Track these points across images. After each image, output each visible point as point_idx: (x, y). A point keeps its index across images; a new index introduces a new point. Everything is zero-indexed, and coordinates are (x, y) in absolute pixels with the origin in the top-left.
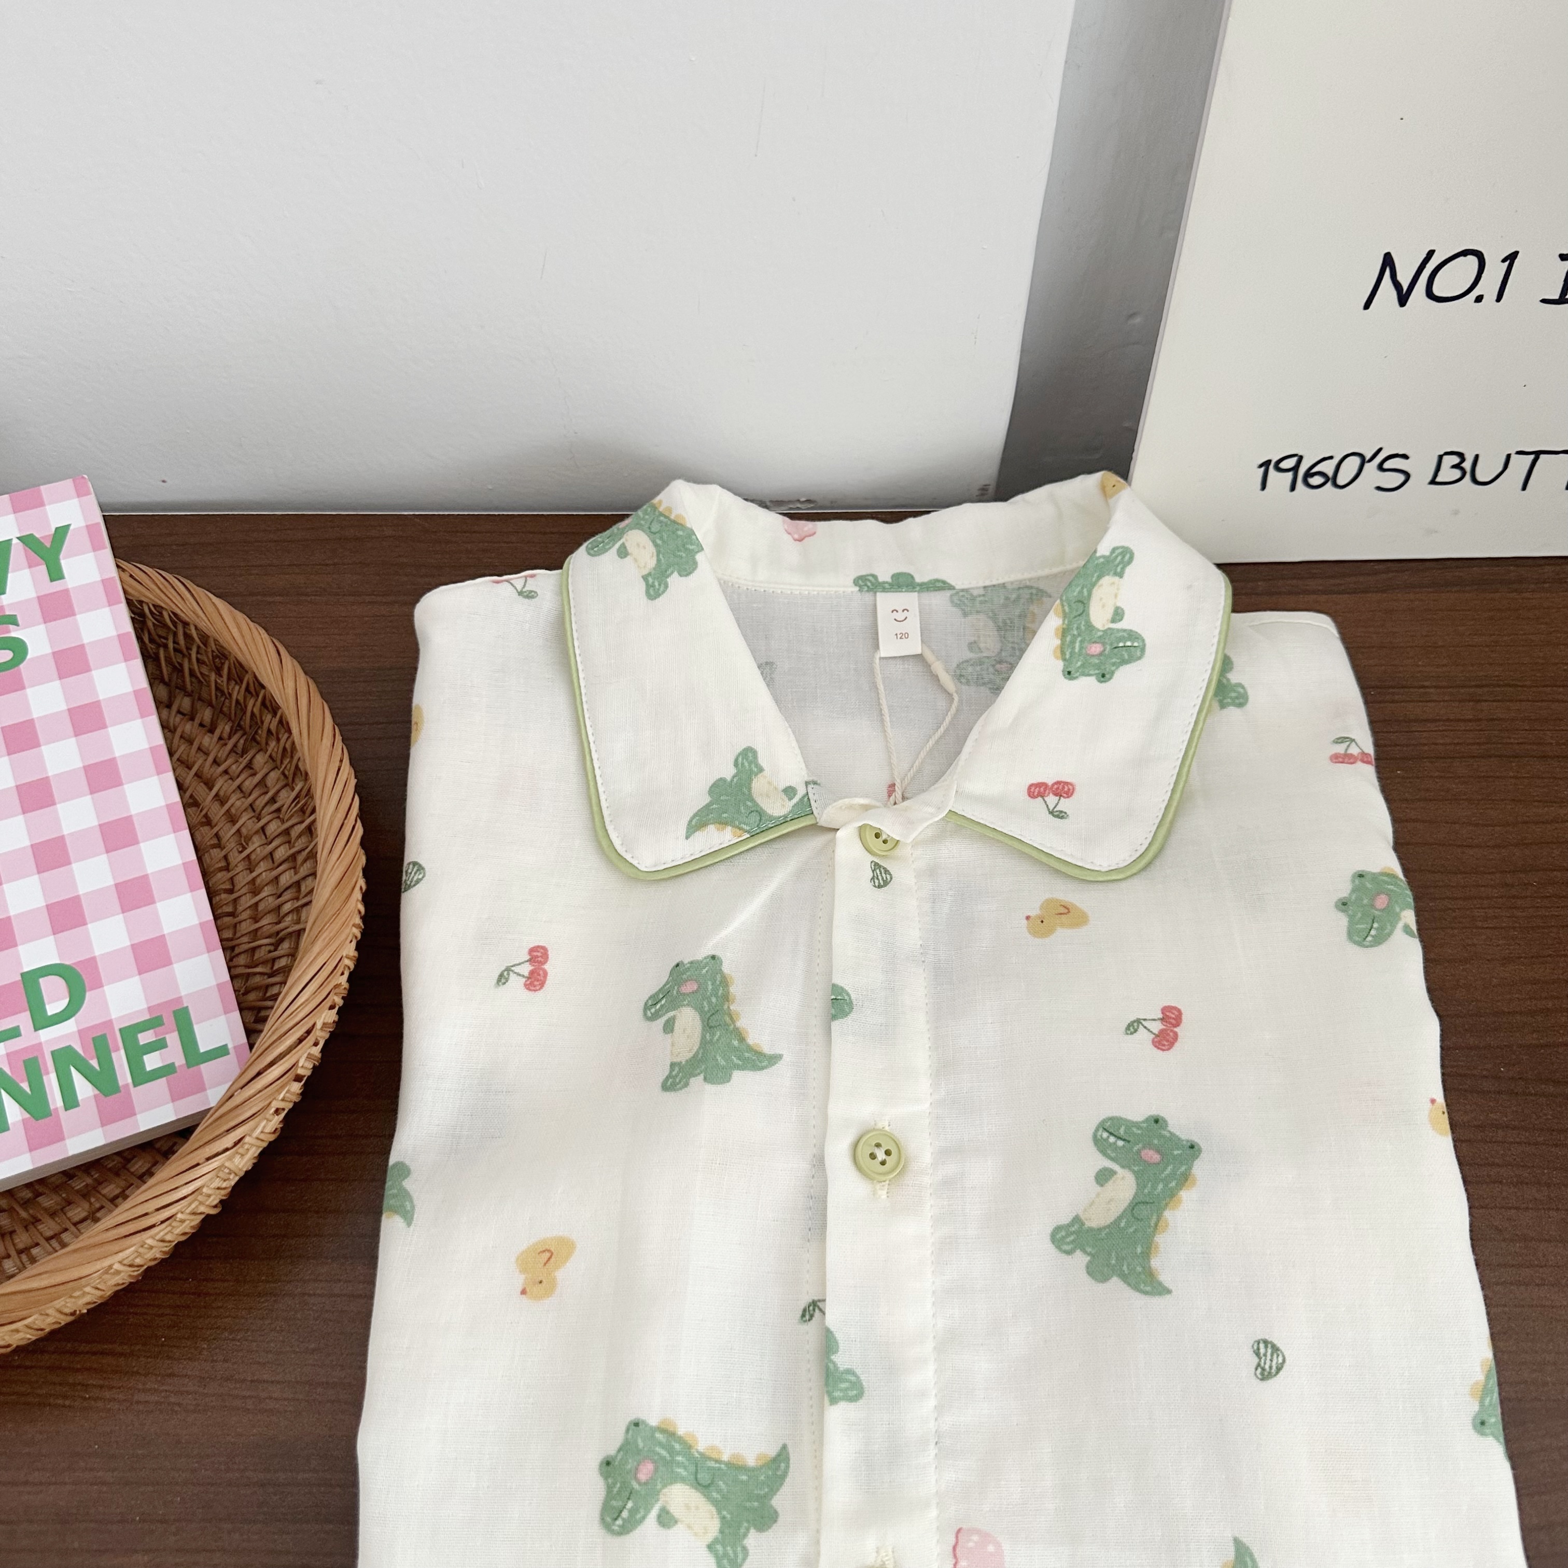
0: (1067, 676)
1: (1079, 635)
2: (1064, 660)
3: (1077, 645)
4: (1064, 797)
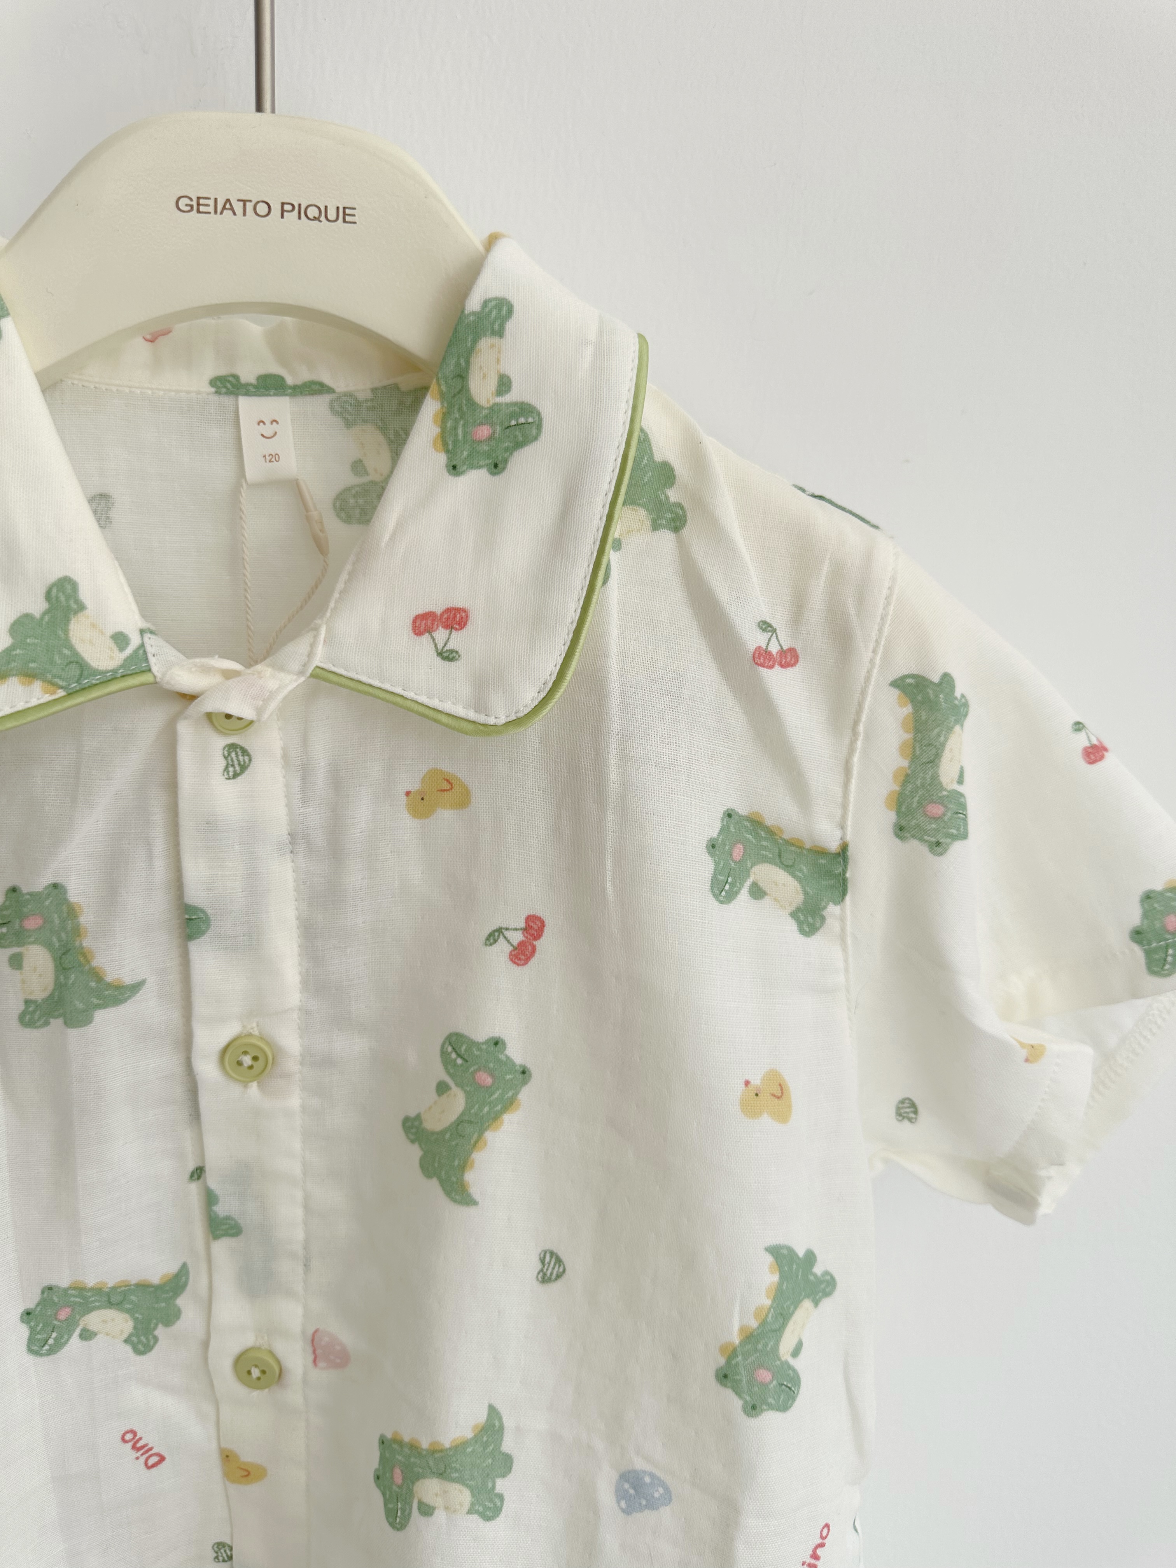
0: (452, 471)
1: (461, 418)
2: (447, 451)
3: (460, 431)
4: (456, 629)
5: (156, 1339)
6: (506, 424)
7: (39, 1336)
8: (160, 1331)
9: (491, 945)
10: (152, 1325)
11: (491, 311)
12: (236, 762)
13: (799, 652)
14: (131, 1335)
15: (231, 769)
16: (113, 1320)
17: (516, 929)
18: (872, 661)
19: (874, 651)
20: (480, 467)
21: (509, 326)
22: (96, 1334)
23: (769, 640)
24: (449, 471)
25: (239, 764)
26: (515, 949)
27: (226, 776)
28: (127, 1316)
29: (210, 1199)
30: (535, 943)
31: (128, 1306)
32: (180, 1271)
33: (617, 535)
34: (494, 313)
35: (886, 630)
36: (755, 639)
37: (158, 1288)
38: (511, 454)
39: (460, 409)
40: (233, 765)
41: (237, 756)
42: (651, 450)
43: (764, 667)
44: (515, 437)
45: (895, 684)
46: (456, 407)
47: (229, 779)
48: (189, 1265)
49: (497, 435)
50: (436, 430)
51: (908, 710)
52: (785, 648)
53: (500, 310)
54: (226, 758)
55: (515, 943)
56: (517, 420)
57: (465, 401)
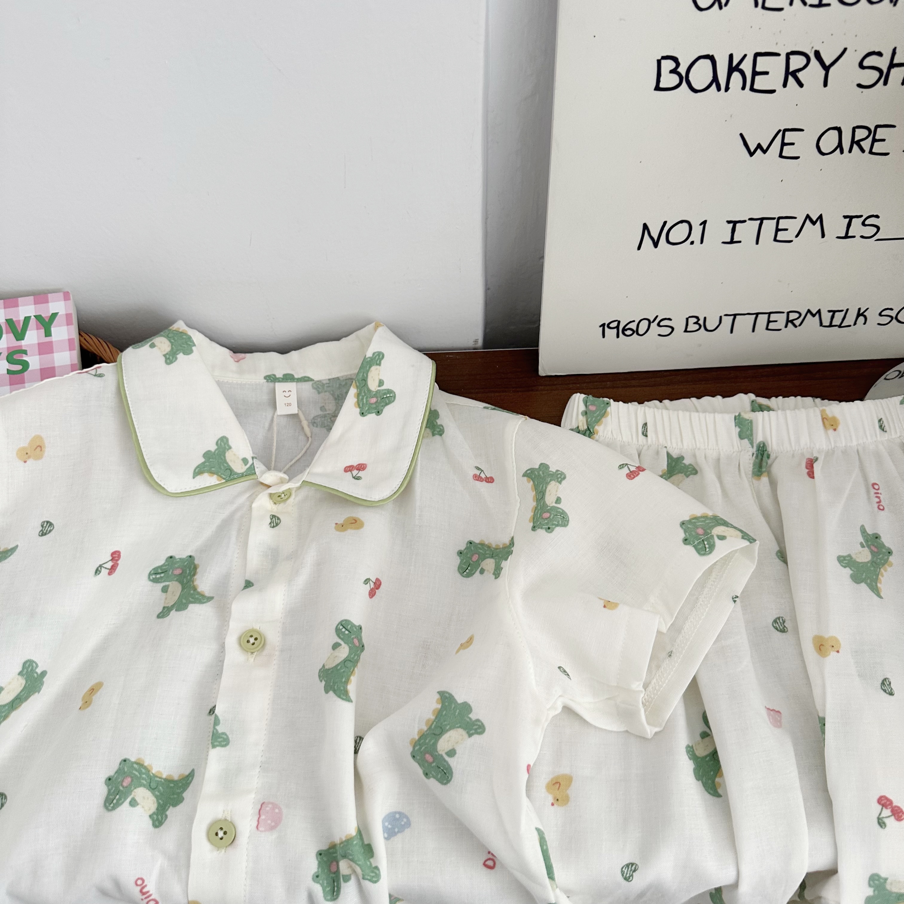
0: (362, 415)
1: (365, 395)
2: (360, 408)
3: (365, 400)
4: (361, 470)
6: (382, 397)
11: (376, 356)
15: (272, 524)
20: (372, 413)
21: (383, 362)
23: (481, 473)
25: (276, 523)
27: (270, 527)
36: (475, 472)
38: (384, 407)
41: (275, 519)
43: (479, 481)
44: (386, 401)
46: (363, 391)
49: (379, 401)
50: (355, 400)
52: (488, 476)
53: (379, 356)
54: (271, 520)
56: (386, 396)
57: (366, 389)
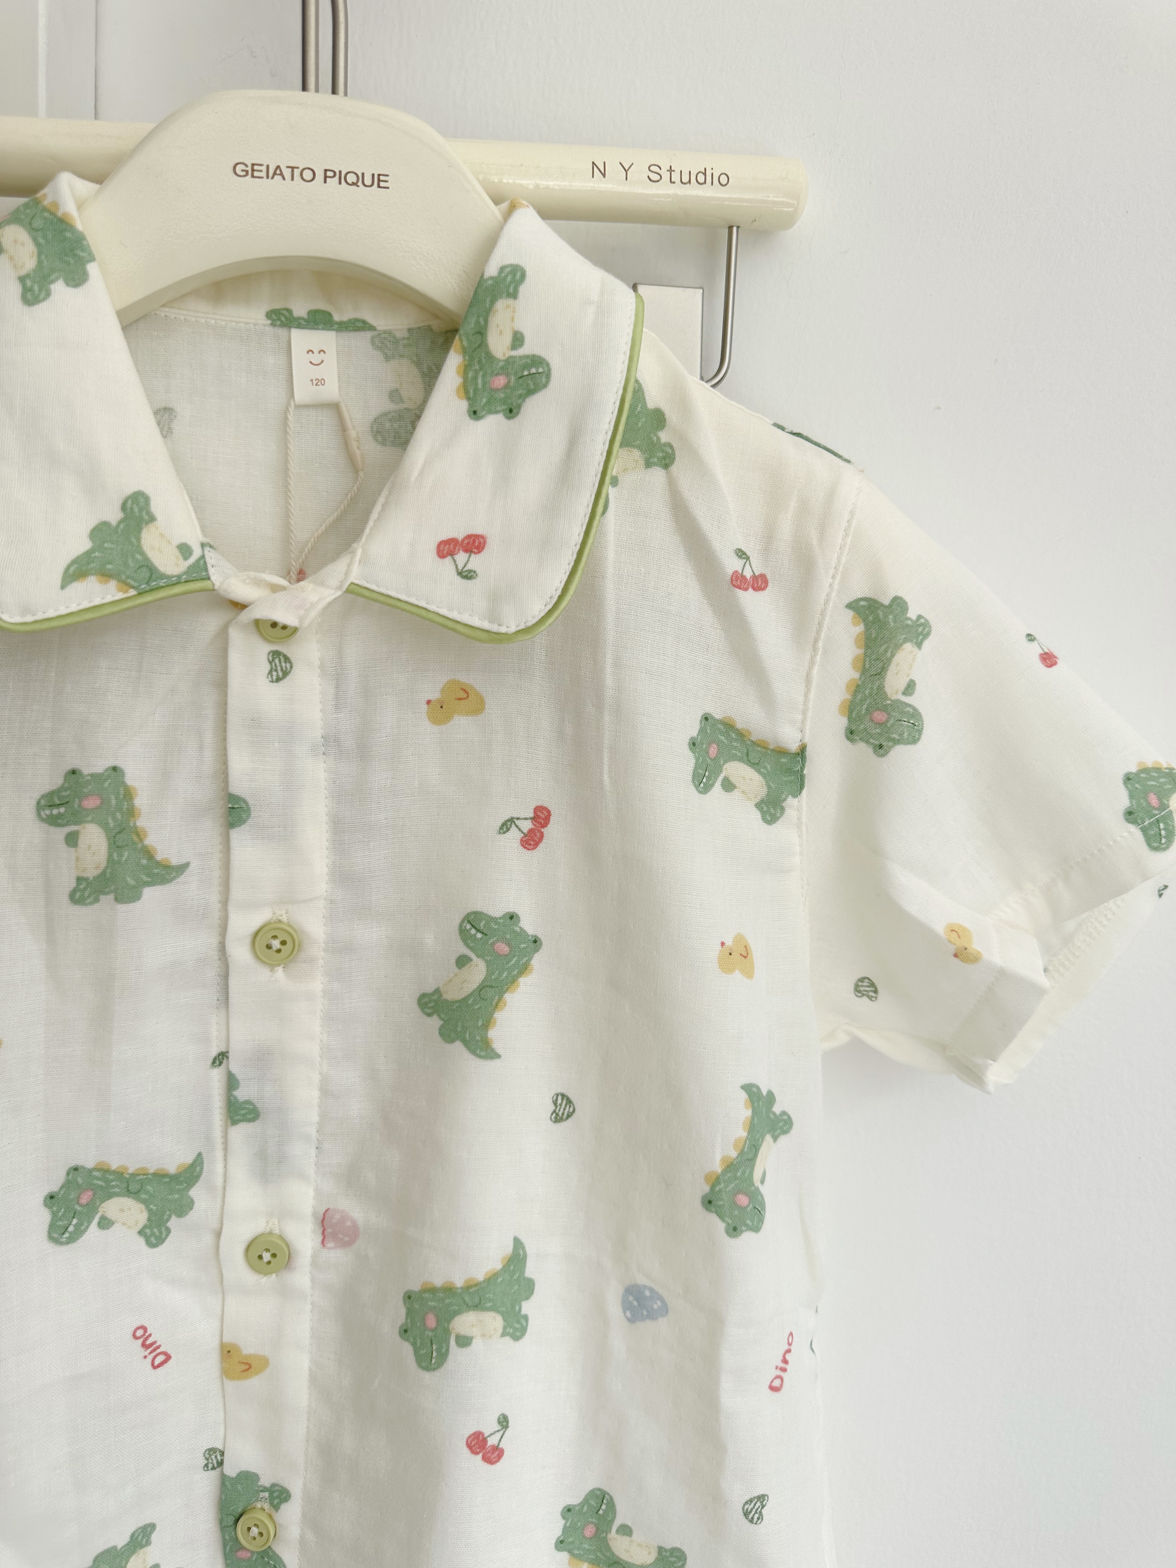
0: (473, 416)
1: (481, 369)
2: (468, 399)
3: (480, 381)
4: (475, 553)
5: (168, 1231)
6: (520, 375)
7: (60, 1223)
8: (173, 1223)
9: (504, 833)
10: (165, 1217)
11: (506, 276)
12: (279, 668)
13: (768, 577)
14: (145, 1227)
15: (274, 673)
16: (130, 1209)
17: (526, 819)
18: (831, 586)
19: (833, 577)
20: (497, 412)
21: (522, 289)
22: (113, 1223)
23: (744, 566)
24: (470, 416)
25: (282, 670)
26: (525, 835)
27: (270, 679)
28: (143, 1207)
29: (232, 1083)
30: (543, 830)
31: (143, 1196)
32: (195, 1161)
33: (614, 473)
34: (509, 278)
35: (844, 560)
36: (733, 565)
37: (174, 1178)
38: (524, 400)
39: (479, 362)
40: (276, 670)
41: (280, 662)
42: (644, 399)
43: (740, 588)
44: (529, 385)
45: (849, 606)
46: (477, 360)
47: (272, 682)
48: (204, 1155)
49: (512, 384)
50: (459, 380)
51: (860, 628)
52: (757, 574)
53: (515, 275)
54: (270, 663)
55: (525, 831)
56: (529, 371)
57: (483, 355)
